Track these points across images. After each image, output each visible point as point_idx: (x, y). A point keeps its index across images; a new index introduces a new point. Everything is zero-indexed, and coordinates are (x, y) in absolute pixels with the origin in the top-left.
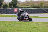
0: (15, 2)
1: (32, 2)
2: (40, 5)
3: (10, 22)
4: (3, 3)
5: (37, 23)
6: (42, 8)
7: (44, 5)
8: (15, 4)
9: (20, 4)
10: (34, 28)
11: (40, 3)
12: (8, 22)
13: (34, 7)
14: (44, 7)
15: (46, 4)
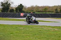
0: (21, 7)
1: (37, 7)
2: (44, 10)
3: (17, 25)
4: (10, 7)
5: (42, 26)
6: (46, 12)
7: (48, 10)
8: (21, 9)
9: (25, 8)
10: (39, 31)
11: (44, 8)
12: (15, 25)
13: (39, 12)
14: (48, 12)
15: (50, 9)
